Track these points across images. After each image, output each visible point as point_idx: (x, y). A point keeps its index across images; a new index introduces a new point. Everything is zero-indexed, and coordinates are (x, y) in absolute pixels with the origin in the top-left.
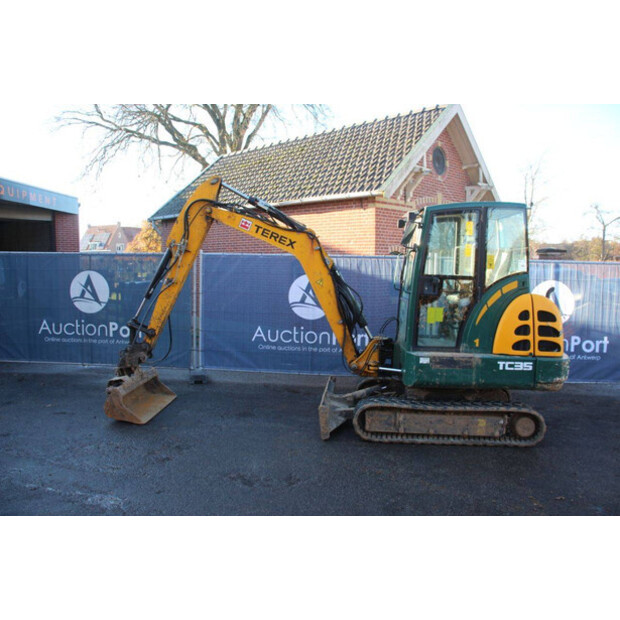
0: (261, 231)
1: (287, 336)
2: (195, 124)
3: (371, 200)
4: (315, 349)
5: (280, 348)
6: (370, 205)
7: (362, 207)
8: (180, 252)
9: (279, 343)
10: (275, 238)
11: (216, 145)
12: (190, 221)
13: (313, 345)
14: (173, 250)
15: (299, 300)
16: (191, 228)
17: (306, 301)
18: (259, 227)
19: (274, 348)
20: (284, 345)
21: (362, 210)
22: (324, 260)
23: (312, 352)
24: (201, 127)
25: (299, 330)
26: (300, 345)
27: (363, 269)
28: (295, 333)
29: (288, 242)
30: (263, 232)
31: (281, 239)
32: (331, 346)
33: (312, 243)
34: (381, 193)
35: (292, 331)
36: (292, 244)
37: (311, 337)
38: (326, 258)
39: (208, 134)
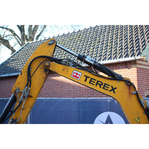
0: (88, 80)
2: (7, 29)
3: (133, 63)
6: (132, 66)
7: (127, 67)
8: (24, 97)
10: (100, 85)
11: (19, 40)
12: (32, 73)
14: (18, 96)
16: (33, 79)
18: (87, 77)
21: (127, 70)
22: (140, 102)
24: (11, 31)
29: (110, 88)
30: (91, 81)
31: (105, 86)
33: (130, 88)
34: (141, 58)
36: (113, 89)
38: (142, 100)
39: (15, 34)
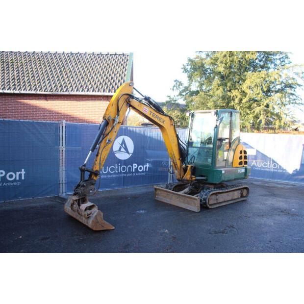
1: (112, 170)
4: (125, 175)
5: (109, 176)
8: (116, 123)
9: (109, 173)
13: (124, 173)
15: (118, 150)
16: (121, 110)
17: (121, 150)
18: (151, 112)
19: (105, 176)
20: (111, 174)
22: (175, 130)
23: (124, 176)
25: (118, 166)
26: (118, 173)
27: (146, 134)
28: (116, 167)
29: (162, 121)
30: (153, 115)
31: (160, 119)
32: (132, 172)
35: (115, 167)
37: (124, 169)
